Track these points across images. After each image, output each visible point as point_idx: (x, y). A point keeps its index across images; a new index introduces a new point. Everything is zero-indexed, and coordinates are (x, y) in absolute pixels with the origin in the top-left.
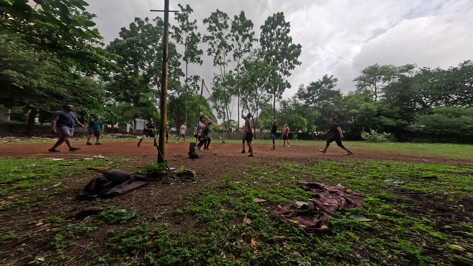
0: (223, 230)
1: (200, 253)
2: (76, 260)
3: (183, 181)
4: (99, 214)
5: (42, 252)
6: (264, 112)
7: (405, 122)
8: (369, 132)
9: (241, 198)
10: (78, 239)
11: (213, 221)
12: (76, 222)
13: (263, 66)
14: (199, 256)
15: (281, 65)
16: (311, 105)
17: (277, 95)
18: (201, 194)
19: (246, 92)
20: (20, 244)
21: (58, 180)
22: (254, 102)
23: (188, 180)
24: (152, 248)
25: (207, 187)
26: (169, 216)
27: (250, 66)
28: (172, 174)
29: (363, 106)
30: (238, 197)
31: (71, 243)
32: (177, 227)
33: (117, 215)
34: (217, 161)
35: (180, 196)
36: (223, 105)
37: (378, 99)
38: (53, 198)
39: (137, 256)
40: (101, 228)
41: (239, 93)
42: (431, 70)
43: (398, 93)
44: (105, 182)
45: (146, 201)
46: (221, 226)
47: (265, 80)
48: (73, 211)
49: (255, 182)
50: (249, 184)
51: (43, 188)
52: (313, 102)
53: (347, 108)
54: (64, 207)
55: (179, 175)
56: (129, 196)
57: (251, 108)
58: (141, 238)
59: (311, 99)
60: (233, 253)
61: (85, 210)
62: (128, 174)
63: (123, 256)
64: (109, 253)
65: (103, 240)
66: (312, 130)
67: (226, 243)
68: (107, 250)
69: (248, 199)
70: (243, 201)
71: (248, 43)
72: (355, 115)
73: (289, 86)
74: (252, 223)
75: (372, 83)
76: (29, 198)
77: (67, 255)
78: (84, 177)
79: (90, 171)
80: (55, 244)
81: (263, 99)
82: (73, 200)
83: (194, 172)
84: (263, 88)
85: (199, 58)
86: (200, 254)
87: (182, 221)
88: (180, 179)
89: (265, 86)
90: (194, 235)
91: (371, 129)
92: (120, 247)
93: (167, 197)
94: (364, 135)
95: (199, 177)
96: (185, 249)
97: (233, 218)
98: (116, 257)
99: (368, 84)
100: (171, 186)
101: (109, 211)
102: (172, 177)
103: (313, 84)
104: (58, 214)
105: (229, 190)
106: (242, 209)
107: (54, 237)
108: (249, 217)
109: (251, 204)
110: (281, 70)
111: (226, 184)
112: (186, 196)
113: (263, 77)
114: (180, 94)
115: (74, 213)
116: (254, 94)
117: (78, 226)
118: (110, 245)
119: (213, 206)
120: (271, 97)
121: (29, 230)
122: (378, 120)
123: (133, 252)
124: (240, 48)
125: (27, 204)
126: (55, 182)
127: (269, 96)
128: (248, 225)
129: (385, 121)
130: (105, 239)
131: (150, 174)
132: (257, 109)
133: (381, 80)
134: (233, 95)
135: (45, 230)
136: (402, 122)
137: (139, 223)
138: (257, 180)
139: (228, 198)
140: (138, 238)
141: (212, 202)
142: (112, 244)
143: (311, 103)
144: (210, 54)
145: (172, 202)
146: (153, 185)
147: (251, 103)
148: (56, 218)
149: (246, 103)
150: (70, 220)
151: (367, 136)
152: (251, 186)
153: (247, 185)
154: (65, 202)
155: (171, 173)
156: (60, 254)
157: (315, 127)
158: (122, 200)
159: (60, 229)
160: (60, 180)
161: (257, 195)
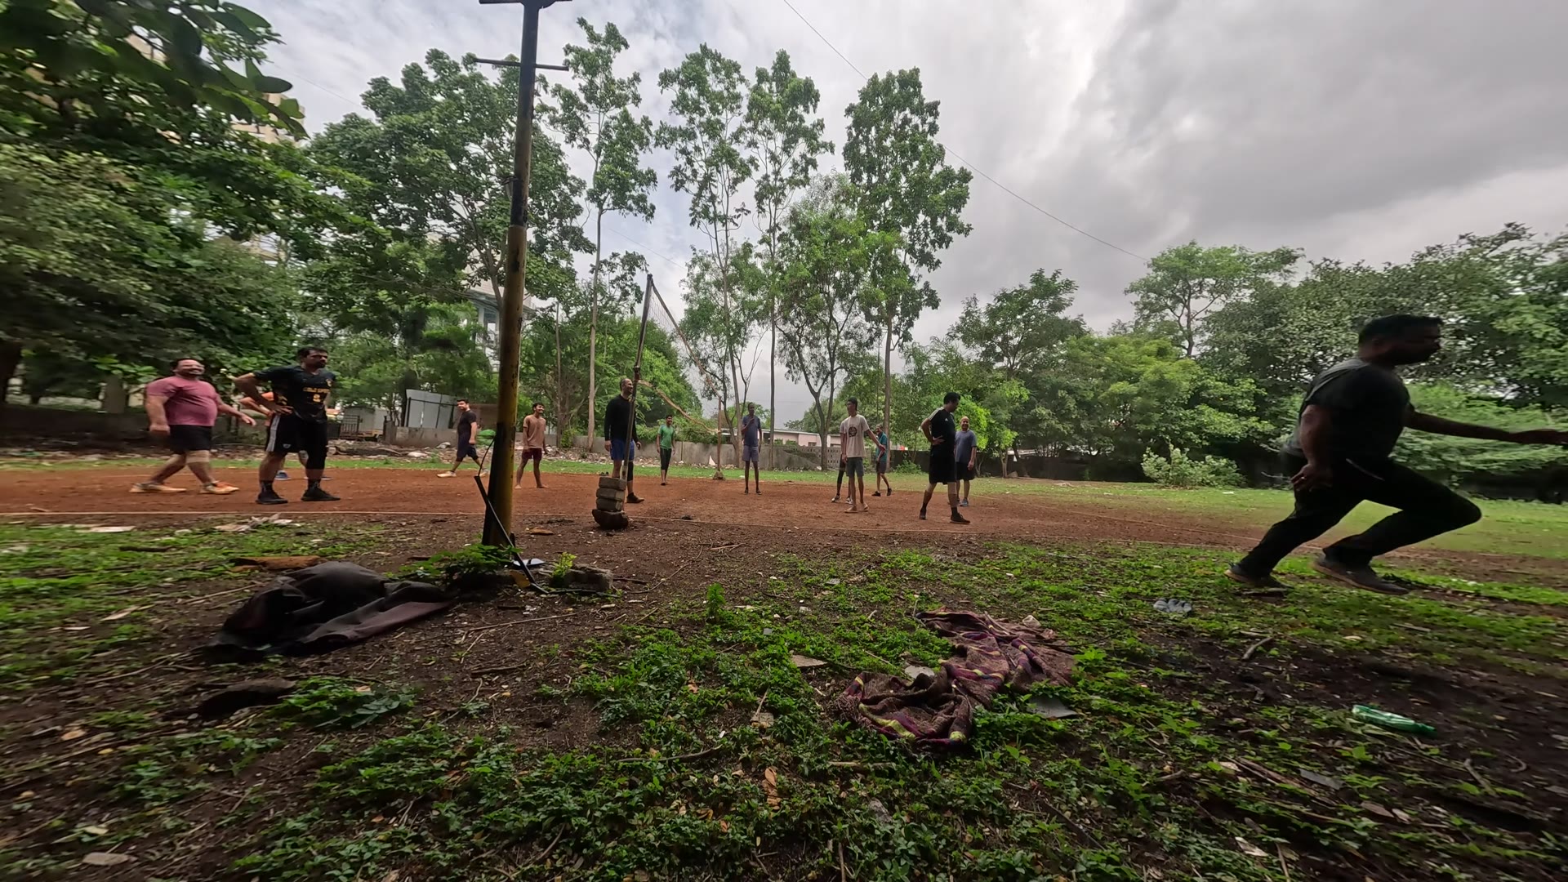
0: (685, 742)
1: (608, 801)
2: (212, 830)
3: (570, 603)
4: (281, 701)
5: (93, 811)
6: (855, 380)
7: (1267, 426)
8: (1166, 454)
9: (751, 656)
10: (212, 774)
11: (658, 716)
12: (201, 727)
13: (853, 232)
14: (604, 808)
15: (911, 233)
16: (999, 365)
17: (896, 327)
18: (627, 642)
19: (799, 314)
20: (15, 792)
21: (123, 598)
22: (824, 350)
23: (584, 599)
24: (455, 792)
25: (648, 620)
26: (514, 705)
27: (813, 231)
28: (531, 580)
29: (1150, 370)
30: (744, 652)
31: (194, 783)
32: (539, 736)
33: (339, 702)
34: (690, 538)
35: (556, 646)
36: (722, 352)
37: (1195, 352)
38: (113, 656)
39: (405, 817)
40: (289, 742)
41: (774, 316)
42: (1343, 267)
43: (1250, 336)
44: (297, 603)
45: (439, 661)
46: (679, 732)
47: (858, 278)
48: (187, 694)
49: (803, 608)
50: (782, 615)
51: (66, 624)
52: (1005, 354)
53: (1105, 376)
54: (156, 682)
55: (556, 581)
56: (381, 646)
57: (812, 367)
58: (418, 767)
59: (999, 344)
60: (708, 802)
61: (231, 688)
62: (381, 577)
63: (361, 816)
64: (317, 809)
65: (298, 774)
66: (1003, 447)
67: (692, 778)
68: (311, 802)
69: (774, 656)
70: (757, 664)
71: (803, 156)
72: (1125, 398)
73: (934, 303)
74: (776, 724)
75: (1180, 301)
76: (23, 656)
77: (182, 817)
78: (217, 588)
79: (240, 568)
80: (140, 789)
81: (852, 341)
82: (184, 662)
83: (608, 573)
84: (852, 302)
85: (643, 198)
86: (609, 804)
87: (557, 717)
88: (560, 594)
89: (858, 297)
90: (592, 756)
91: (1171, 446)
92: (354, 792)
93: (510, 650)
94: (1150, 463)
95: (624, 589)
96: (562, 793)
97: (720, 710)
98: (342, 819)
99: (1169, 303)
100: (526, 616)
101: (315, 692)
102: (532, 588)
103: (1005, 297)
104: (135, 705)
105: (719, 631)
106: (750, 687)
107: (132, 770)
108: (770, 708)
109: (780, 672)
110: (910, 250)
111: (711, 613)
112: (575, 646)
113: (853, 269)
114: (574, 311)
115: (193, 701)
116: (822, 321)
117: (210, 737)
118: (319, 788)
119: (662, 675)
120: (879, 334)
121: (41, 753)
122: (1193, 419)
123: (393, 804)
124: (777, 173)
125: (19, 675)
126: (112, 606)
127: (870, 330)
128: (762, 730)
129: (1212, 423)
130: (303, 772)
131: (455, 578)
132: (832, 373)
133: (1205, 293)
134: (756, 322)
135: (95, 753)
136: (1259, 427)
137: (414, 724)
138: (808, 603)
139: (711, 655)
140: (410, 766)
141: (659, 664)
142: (328, 784)
143: (999, 358)
144: (679, 185)
145: (528, 665)
146: (465, 612)
147: (815, 350)
148: (131, 716)
149: (799, 349)
150: (181, 722)
151: (1159, 467)
152: (787, 621)
153: (776, 616)
154: (157, 666)
155: (528, 576)
156: (156, 815)
157: (1009, 435)
158: (357, 659)
159: (149, 747)
160: (129, 599)
161: (802, 646)
